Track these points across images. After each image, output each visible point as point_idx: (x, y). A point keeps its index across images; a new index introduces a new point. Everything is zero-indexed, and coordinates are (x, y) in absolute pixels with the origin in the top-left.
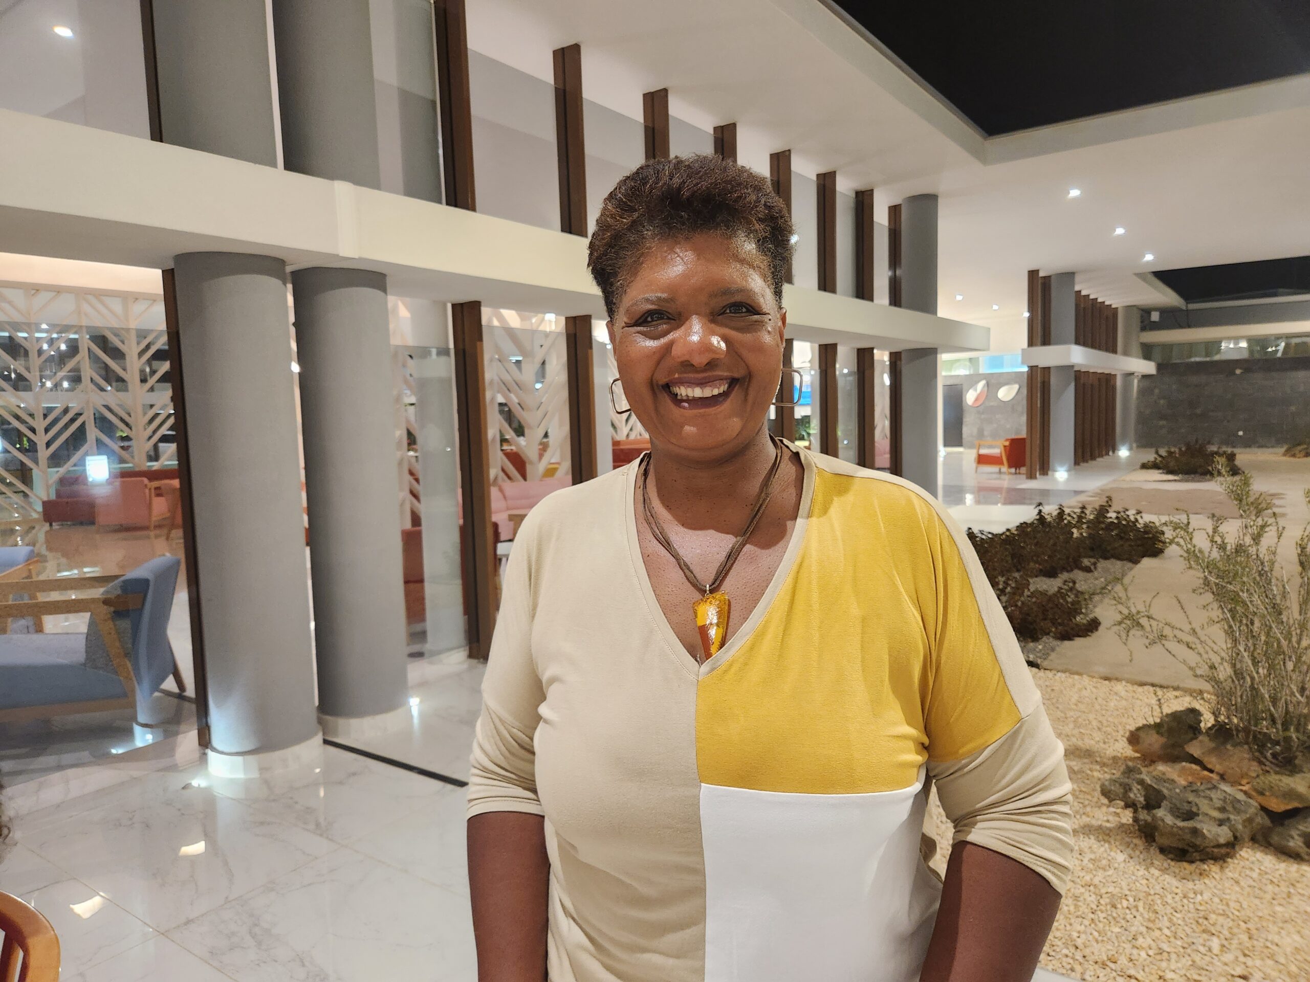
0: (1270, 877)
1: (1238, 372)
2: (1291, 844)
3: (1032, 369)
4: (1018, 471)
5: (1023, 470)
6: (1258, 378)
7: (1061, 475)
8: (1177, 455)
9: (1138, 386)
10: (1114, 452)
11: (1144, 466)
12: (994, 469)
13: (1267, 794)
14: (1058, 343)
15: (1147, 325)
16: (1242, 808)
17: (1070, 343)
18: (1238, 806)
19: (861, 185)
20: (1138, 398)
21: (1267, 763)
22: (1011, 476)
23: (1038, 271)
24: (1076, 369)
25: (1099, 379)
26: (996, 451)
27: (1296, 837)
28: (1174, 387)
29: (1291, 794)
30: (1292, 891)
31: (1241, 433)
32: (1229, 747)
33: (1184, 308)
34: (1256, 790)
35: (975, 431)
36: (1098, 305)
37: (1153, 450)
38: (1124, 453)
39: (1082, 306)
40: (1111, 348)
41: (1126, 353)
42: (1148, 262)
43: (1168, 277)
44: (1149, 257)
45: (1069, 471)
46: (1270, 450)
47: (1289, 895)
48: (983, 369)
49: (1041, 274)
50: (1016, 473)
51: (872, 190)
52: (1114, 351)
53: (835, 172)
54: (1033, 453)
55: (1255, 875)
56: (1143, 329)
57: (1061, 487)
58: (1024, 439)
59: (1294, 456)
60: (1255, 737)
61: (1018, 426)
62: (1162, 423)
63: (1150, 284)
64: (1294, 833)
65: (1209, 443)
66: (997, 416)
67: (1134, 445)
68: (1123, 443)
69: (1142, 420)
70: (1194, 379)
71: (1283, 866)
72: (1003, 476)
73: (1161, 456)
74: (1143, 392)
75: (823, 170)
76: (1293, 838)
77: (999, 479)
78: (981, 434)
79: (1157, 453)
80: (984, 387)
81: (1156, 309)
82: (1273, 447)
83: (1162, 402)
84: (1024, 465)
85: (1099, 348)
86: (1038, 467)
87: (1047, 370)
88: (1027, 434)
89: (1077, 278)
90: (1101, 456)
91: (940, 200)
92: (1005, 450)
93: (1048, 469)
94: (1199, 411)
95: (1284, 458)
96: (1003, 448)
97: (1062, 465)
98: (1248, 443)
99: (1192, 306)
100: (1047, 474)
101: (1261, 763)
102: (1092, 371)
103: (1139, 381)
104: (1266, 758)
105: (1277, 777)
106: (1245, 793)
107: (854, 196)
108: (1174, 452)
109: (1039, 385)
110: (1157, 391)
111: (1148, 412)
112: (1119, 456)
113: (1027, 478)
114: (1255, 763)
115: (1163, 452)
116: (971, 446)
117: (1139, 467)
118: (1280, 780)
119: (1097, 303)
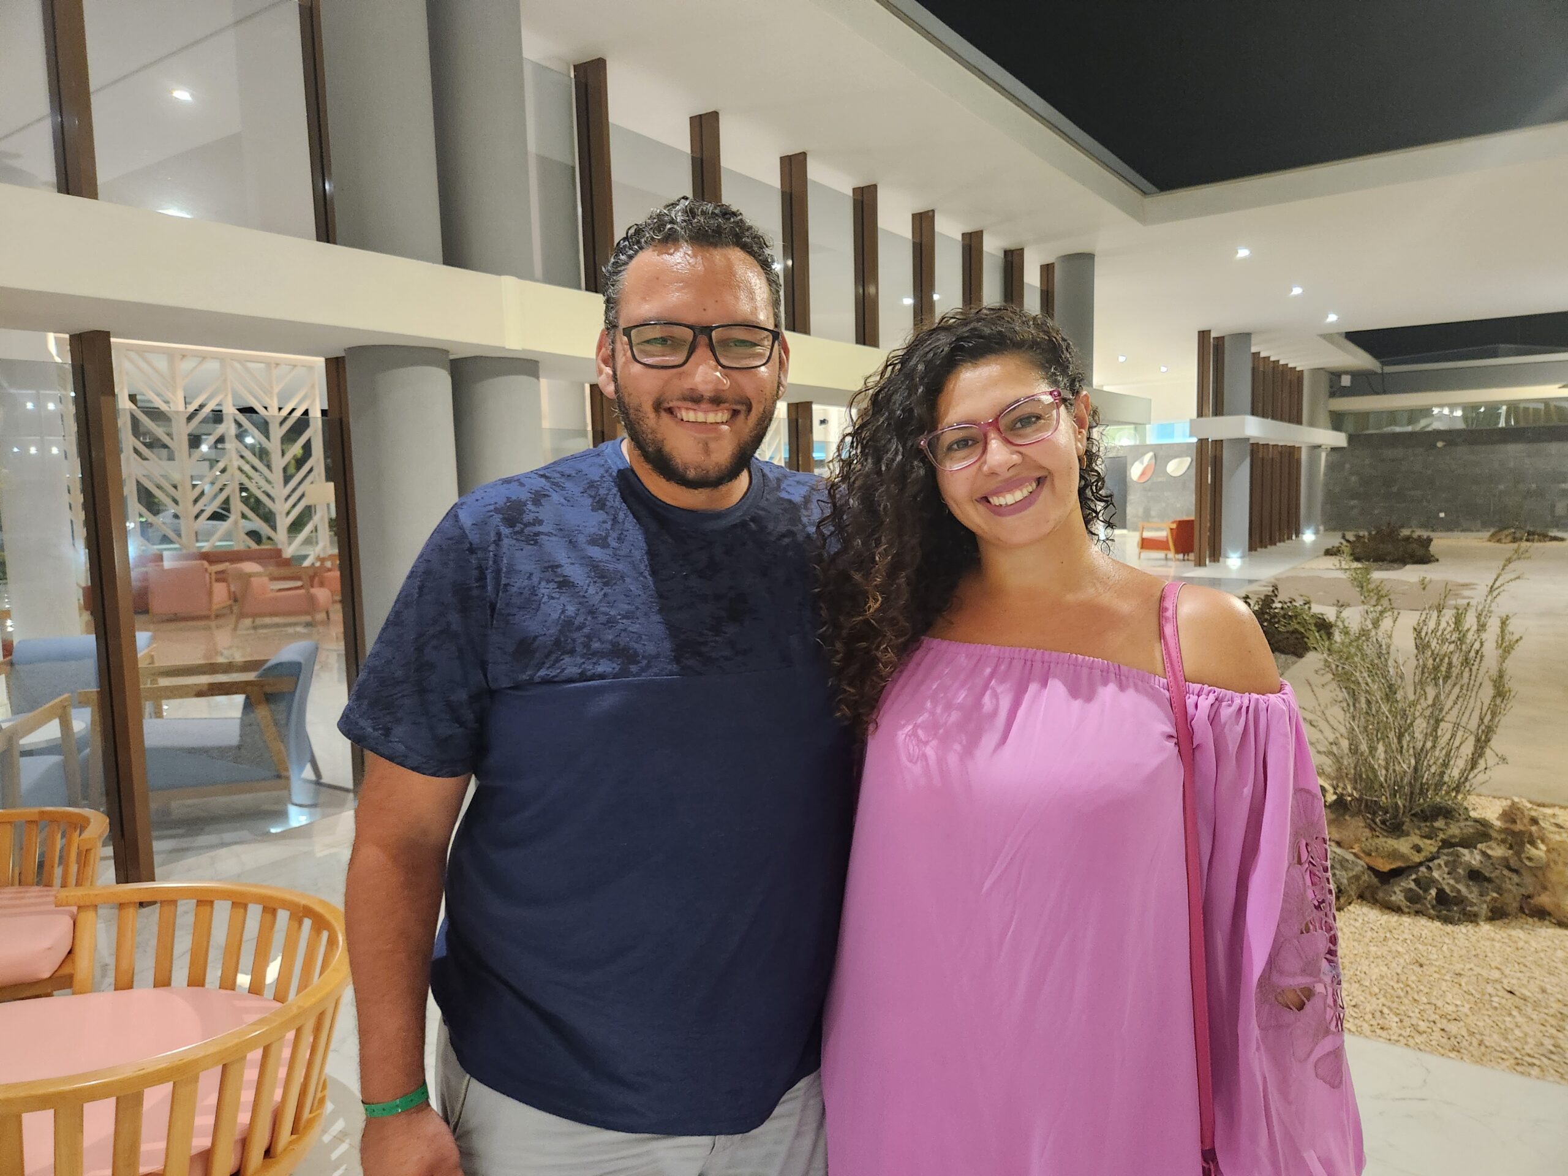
0: (1371, 926)
1: (1440, 444)
2: (1393, 898)
3: (1202, 442)
4: (1186, 557)
5: (1192, 556)
6: (1462, 451)
7: (1234, 562)
8: (1366, 540)
9: (1327, 461)
10: (1297, 536)
11: (1329, 553)
12: (1160, 555)
13: (1373, 854)
14: (1231, 413)
15: (1336, 390)
16: (1350, 866)
17: (1245, 413)
18: (1346, 864)
19: (1010, 244)
20: (1325, 475)
21: (1377, 829)
22: (1178, 563)
23: (1210, 331)
24: (1252, 441)
25: (1281, 453)
26: (1162, 534)
27: (1398, 892)
28: (1367, 462)
29: (1394, 855)
30: (1388, 935)
31: (1442, 515)
32: (1347, 817)
33: (1379, 371)
34: (1364, 852)
35: (1141, 511)
36: (1281, 368)
37: (1340, 534)
38: (1308, 536)
39: (1261, 369)
40: (1296, 419)
41: (1312, 424)
42: (1331, 324)
43: (1359, 338)
44: (1332, 318)
45: (1242, 557)
46: (1475, 534)
47: (1385, 939)
48: (1151, 440)
49: (1213, 335)
50: (1184, 560)
51: (1022, 250)
52: (1299, 422)
53: (982, 232)
54: (1202, 538)
55: (1358, 924)
56: (1332, 395)
57: (1234, 576)
58: (1193, 521)
59: (1499, 541)
60: (1366, 805)
61: (1185, 506)
62: (1353, 503)
63: (1339, 346)
64: (1397, 889)
65: (1402, 526)
66: (1166, 494)
67: (1321, 528)
68: (1308, 526)
69: (1331, 499)
70: (1389, 453)
71: (1385, 917)
72: (1170, 563)
73: (1348, 541)
74: (1331, 467)
75: (969, 229)
76: (1395, 893)
77: (1165, 566)
78: (1147, 515)
79: (1344, 537)
80: (1151, 459)
81: (1346, 373)
82: (1478, 531)
83: (1353, 478)
84: (1192, 551)
85: (1282, 419)
86: (1208, 553)
87: (1218, 443)
88: (1196, 517)
89: (1254, 339)
90: (1281, 540)
91: (1096, 259)
92: (1172, 533)
93: (1220, 555)
94: (1395, 489)
95: (1489, 544)
96: (1169, 531)
97: (1235, 550)
98: (1449, 526)
99: (1389, 369)
100: (1218, 561)
101: (1372, 829)
102: (1271, 443)
103: (1327, 455)
104: (1375, 823)
105: (1384, 839)
106: (1355, 854)
107: (1002, 255)
108: (1363, 537)
109: (1210, 459)
110: (1347, 466)
111: (1337, 490)
112: (1303, 541)
113: (1195, 565)
114: (1367, 830)
115: (1351, 536)
116: (1135, 530)
117: (1323, 553)
118: (1386, 842)
119: (1278, 367)
